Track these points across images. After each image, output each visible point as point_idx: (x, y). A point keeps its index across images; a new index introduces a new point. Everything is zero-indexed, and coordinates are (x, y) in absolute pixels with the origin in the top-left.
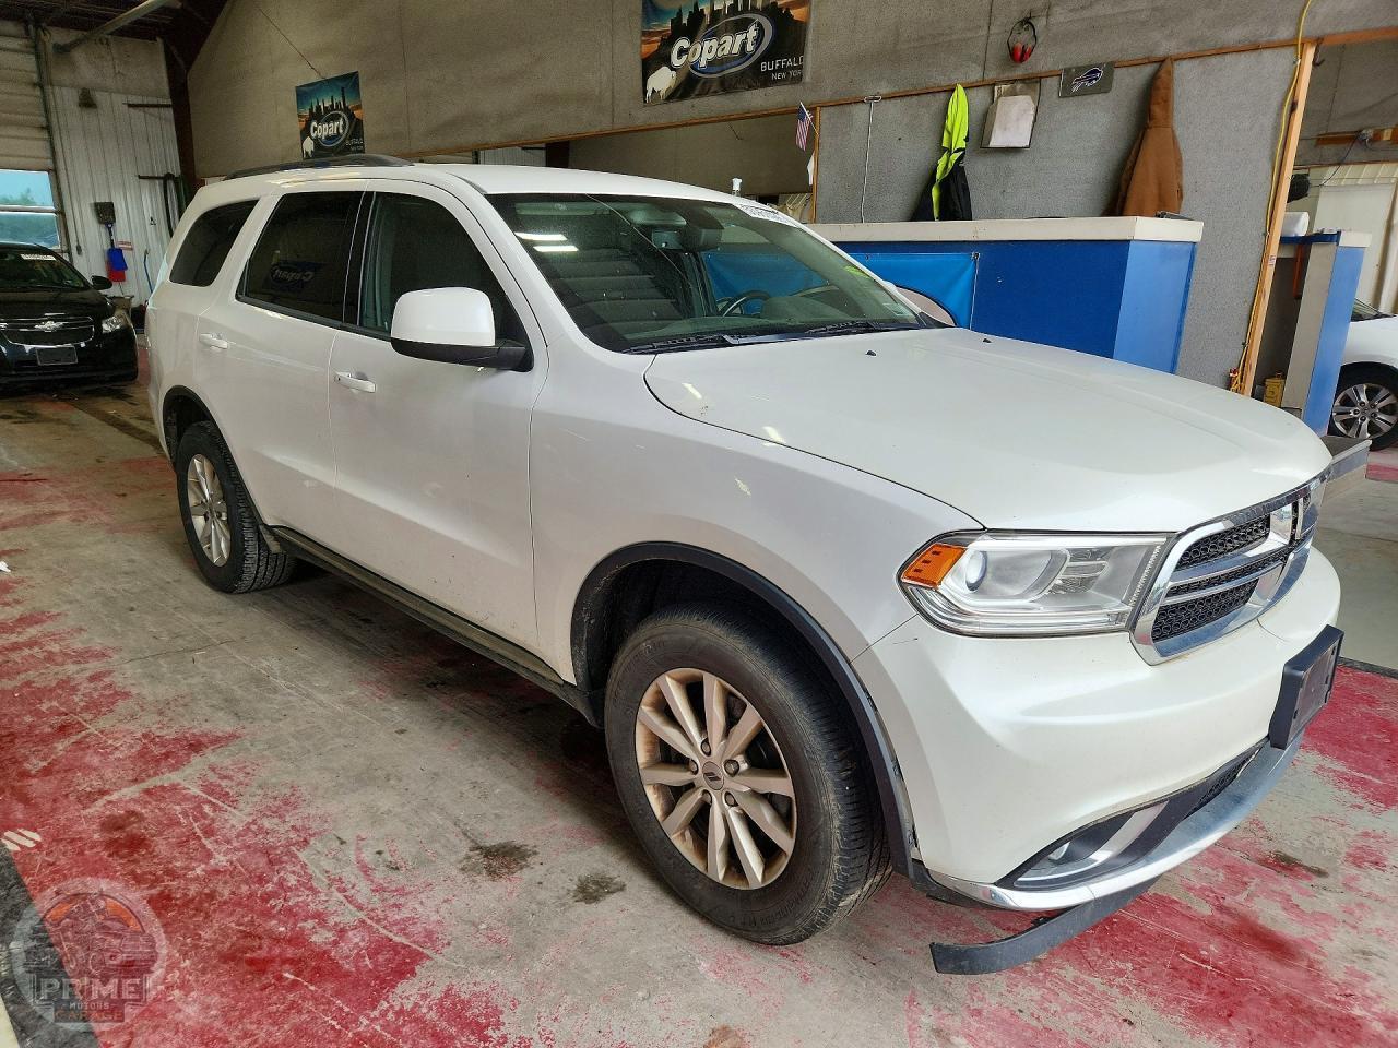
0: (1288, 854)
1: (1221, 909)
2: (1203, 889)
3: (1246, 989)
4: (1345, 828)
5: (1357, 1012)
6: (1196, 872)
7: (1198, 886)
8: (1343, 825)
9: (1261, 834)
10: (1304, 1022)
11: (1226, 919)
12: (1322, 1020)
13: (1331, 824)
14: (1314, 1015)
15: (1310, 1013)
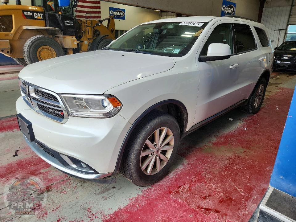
0: (49, 192)
1: (40, 173)
2: (48, 173)
3: (20, 168)
4: (51, 210)
5: (4, 179)
6: (54, 174)
7: (49, 173)
8: (53, 211)
9: (60, 191)
10: (9, 171)
11: (38, 173)
12: (7, 174)
13: (55, 208)
14: (9, 173)
15: (10, 173)
